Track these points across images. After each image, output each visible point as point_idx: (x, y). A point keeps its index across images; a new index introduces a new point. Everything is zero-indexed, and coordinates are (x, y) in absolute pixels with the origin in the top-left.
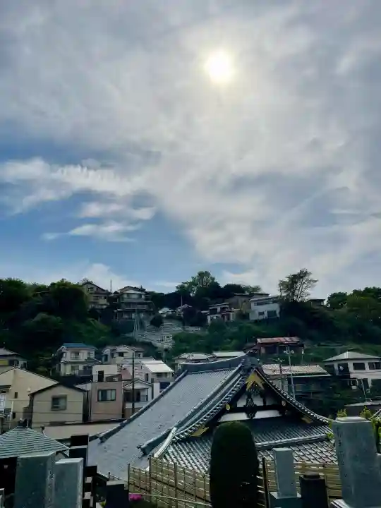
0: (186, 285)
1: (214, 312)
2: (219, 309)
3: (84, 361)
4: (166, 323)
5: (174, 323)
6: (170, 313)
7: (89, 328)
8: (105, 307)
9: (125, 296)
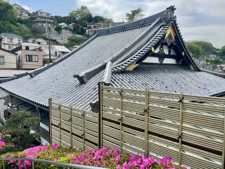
0: (74, 13)
1: (90, 28)
2: (92, 27)
3: (16, 44)
4: (63, 31)
5: (68, 31)
6: (66, 26)
7: (18, 28)
8: (27, 18)
9: (39, 13)
